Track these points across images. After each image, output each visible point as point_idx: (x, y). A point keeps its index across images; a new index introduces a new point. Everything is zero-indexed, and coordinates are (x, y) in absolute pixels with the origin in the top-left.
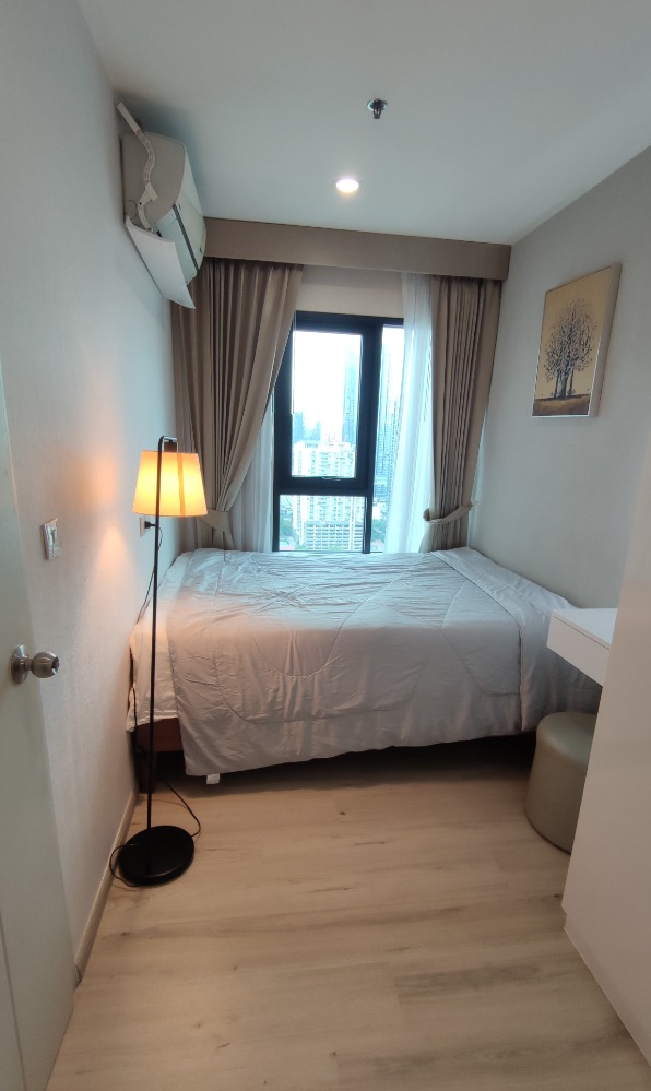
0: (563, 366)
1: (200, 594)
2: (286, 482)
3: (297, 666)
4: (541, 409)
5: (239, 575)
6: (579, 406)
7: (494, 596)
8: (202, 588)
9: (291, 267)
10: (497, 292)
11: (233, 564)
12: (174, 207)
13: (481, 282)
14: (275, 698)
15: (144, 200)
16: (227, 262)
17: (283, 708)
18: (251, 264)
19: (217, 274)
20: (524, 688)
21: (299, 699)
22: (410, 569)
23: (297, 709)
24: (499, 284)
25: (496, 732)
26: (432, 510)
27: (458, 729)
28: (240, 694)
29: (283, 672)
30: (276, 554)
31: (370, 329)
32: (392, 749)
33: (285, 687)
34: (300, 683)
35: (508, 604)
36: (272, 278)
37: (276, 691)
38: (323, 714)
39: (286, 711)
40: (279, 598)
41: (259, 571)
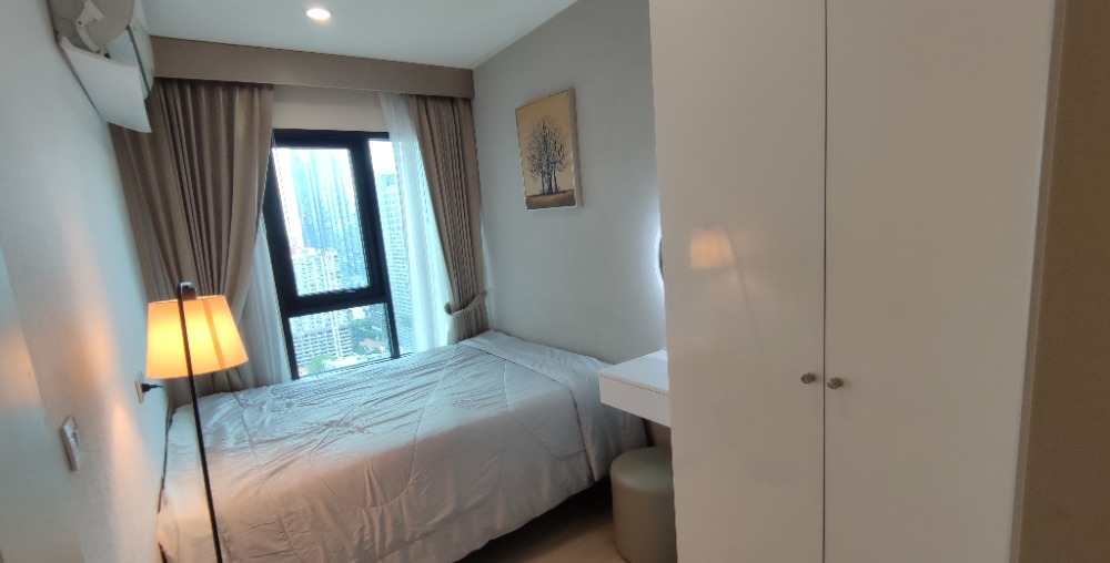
0: (545, 169)
1: (231, 450)
2: (294, 304)
3: (379, 494)
4: (533, 203)
5: (268, 417)
6: (567, 200)
7: (537, 369)
8: (230, 444)
9: (260, 87)
10: (468, 110)
11: (253, 406)
12: (128, 28)
13: (452, 100)
14: (362, 537)
15: (85, 18)
16: (181, 83)
17: (373, 547)
18: (212, 85)
19: (170, 95)
20: (589, 444)
21: (389, 529)
22: (450, 362)
23: (389, 540)
24: (468, 101)
25: (574, 492)
26: (452, 303)
27: (545, 498)
28: (321, 550)
29: (365, 506)
30: (297, 382)
31: (356, 143)
32: (491, 543)
33: (371, 521)
34: (386, 511)
35: (553, 374)
36: (240, 99)
37: (362, 529)
38: (418, 536)
39: (377, 546)
40: (331, 429)
41: (289, 405)
